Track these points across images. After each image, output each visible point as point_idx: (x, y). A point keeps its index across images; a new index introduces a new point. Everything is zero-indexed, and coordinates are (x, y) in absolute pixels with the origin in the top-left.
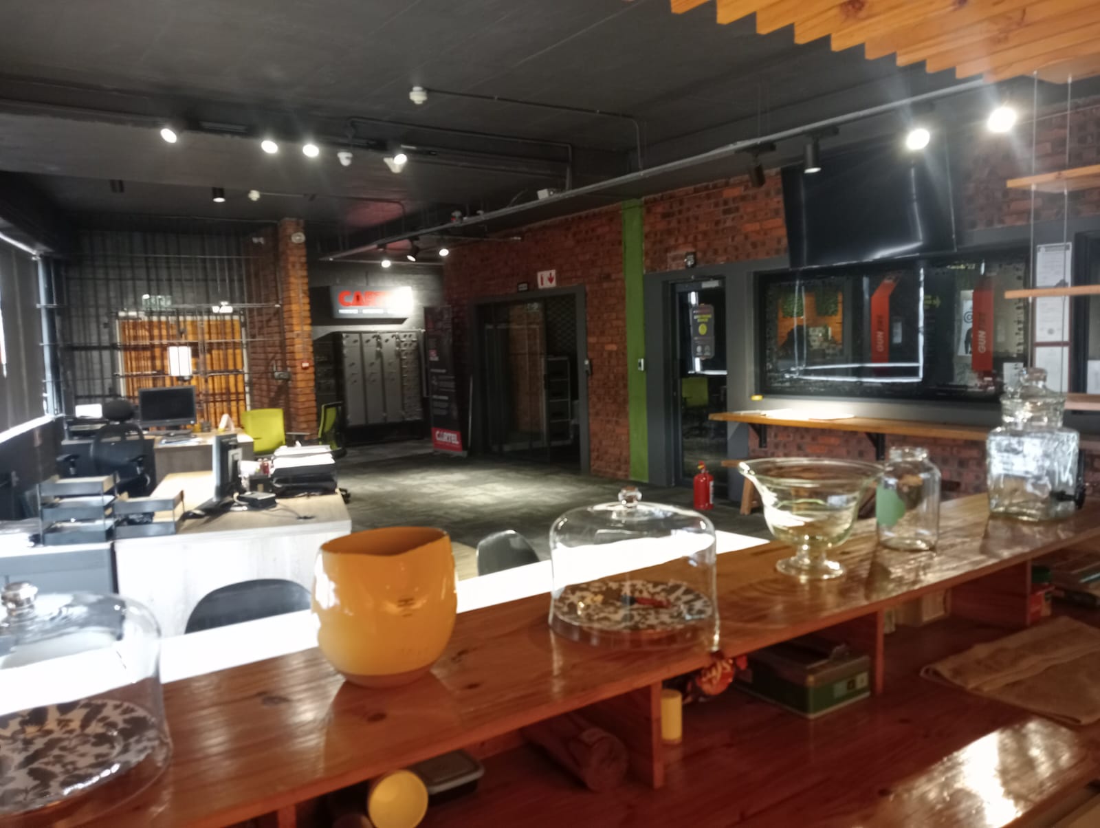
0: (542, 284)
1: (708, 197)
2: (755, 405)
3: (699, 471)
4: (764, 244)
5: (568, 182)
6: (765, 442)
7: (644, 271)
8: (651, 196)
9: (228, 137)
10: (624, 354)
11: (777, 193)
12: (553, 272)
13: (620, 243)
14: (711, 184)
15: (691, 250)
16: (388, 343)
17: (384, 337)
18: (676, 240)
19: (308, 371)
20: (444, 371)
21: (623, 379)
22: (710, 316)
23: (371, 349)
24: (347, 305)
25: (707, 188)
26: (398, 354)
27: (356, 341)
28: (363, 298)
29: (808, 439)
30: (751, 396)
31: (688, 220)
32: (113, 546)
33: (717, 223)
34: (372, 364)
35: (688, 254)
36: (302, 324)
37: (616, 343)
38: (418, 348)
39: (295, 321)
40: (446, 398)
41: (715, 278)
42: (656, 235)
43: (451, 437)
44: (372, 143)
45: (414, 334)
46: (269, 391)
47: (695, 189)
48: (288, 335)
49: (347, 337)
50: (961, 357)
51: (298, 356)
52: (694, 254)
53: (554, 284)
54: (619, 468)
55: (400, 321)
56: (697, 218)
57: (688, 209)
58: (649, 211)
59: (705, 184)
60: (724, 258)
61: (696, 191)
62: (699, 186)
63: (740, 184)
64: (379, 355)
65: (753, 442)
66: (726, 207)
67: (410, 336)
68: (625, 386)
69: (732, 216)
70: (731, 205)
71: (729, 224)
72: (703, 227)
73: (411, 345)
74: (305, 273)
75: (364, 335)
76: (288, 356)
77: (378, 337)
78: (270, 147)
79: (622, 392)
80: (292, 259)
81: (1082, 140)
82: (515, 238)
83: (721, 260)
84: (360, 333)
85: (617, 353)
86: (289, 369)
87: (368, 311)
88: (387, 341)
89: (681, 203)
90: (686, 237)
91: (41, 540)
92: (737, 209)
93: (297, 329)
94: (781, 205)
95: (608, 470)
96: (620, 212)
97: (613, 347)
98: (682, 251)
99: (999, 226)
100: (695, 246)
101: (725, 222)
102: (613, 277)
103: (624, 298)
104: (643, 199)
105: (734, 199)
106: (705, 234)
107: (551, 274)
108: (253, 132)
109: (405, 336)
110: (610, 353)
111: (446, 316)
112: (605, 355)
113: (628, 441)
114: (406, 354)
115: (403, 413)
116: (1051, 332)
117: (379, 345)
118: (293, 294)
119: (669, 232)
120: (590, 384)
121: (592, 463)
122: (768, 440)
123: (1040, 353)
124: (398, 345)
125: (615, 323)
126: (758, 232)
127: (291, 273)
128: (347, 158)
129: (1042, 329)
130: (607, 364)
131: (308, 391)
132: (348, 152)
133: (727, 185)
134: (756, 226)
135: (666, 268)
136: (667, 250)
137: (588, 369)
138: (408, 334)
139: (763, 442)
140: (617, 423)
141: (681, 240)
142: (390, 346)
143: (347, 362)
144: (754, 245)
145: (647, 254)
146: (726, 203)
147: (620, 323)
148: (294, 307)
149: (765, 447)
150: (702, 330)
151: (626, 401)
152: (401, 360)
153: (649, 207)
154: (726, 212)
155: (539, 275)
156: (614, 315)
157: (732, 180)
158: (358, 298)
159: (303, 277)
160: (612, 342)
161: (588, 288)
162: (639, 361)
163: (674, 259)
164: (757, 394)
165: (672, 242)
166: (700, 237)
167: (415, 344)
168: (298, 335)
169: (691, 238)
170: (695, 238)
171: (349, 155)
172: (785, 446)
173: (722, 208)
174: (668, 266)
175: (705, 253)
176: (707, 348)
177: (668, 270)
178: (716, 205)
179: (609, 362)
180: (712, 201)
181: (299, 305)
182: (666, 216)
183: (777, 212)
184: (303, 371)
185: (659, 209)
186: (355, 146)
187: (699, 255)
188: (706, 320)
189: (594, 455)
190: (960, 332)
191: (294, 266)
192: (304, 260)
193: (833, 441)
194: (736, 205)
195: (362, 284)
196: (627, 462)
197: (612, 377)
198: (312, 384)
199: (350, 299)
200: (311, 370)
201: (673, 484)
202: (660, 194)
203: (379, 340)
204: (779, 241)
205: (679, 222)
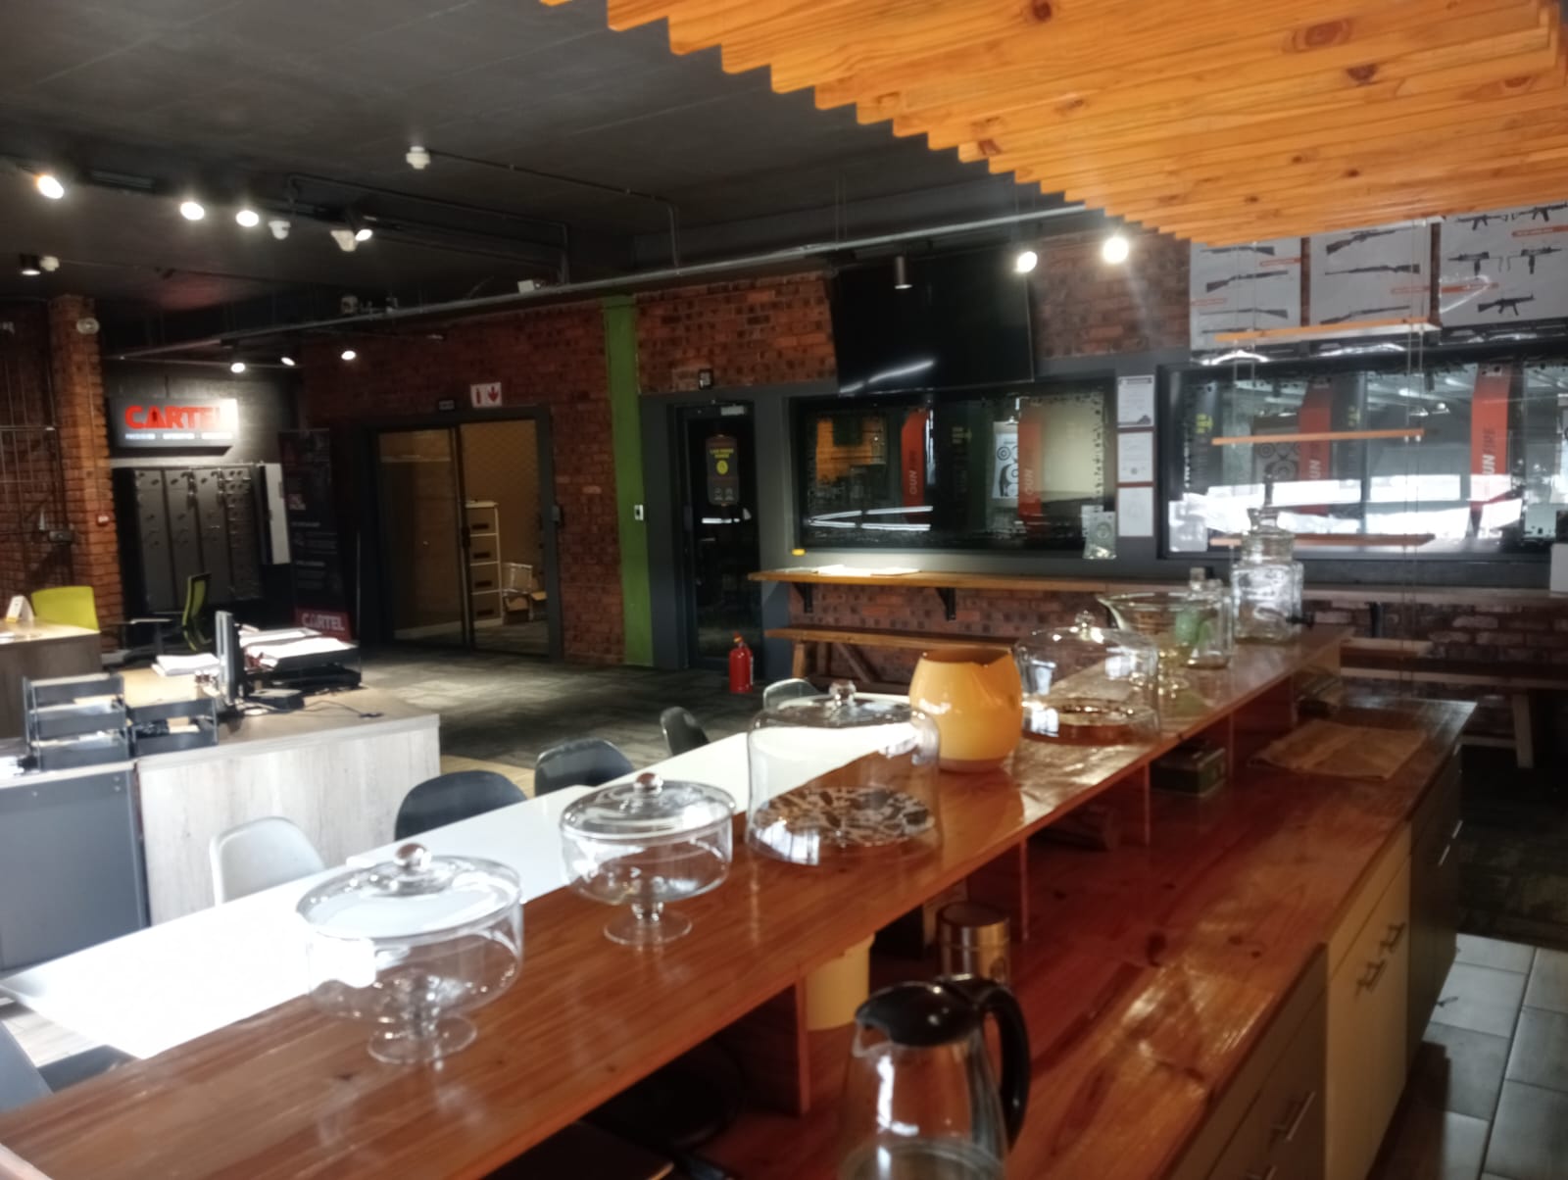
0: (479, 401)
1: (728, 301)
2: (797, 561)
3: (736, 646)
4: (803, 363)
5: (563, 274)
6: (811, 605)
7: (640, 391)
8: (647, 294)
9: (126, 193)
10: (613, 499)
11: (820, 301)
12: (498, 387)
13: (602, 352)
14: (731, 285)
15: (707, 366)
16: (207, 483)
17: (200, 475)
18: (685, 352)
19: (107, 529)
20: (316, 525)
21: (611, 533)
22: (731, 451)
23: (179, 493)
24: (139, 427)
25: (725, 289)
26: (222, 501)
27: (155, 482)
28: (163, 416)
29: (864, 600)
30: (790, 550)
31: (700, 327)
32: (136, 765)
33: (741, 334)
34: (182, 517)
35: (702, 371)
36: (95, 457)
37: (599, 485)
38: (251, 490)
39: (84, 452)
40: (321, 564)
41: (738, 403)
42: (655, 344)
43: (330, 622)
44: (321, 210)
45: (245, 470)
46: (26, 560)
47: (709, 289)
48: (69, 474)
49: (142, 475)
50: (997, 500)
51: (89, 506)
52: (711, 371)
53: (498, 402)
54: (608, 651)
55: (220, 451)
56: (712, 326)
57: (701, 314)
58: (643, 313)
59: (723, 283)
60: (752, 379)
61: (711, 292)
62: (714, 285)
63: (769, 287)
64: (193, 502)
65: (795, 607)
66: (752, 315)
67: (239, 473)
68: (615, 541)
69: (758, 327)
70: (759, 313)
71: (757, 336)
72: (721, 338)
73: (240, 486)
74: (98, 380)
75: (167, 473)
76: (71, 506)
77: (191, 476)
78: (192, 210)
79: (610, 550)
80: (77, 357)
81: (1162, 266)
82: (434, 337)
83: (747, 381)
84: (162, 470)
85: (601, 497)
86: (72, 527)
87: (172, 436)
88: (204, 481)
89: (690, 305)
90: (698, 350)
91: (39, 764)
92: (767, 319)
93: (88, 465)
94: (827, 316)
95: (591, 653)
96: (603, 311)
97: (596, 490)
98: (694, 367)
99: (1078, 355)
100: (711, 361)
101: (751, 333)
102: (593, 396)
103: (610, 426)
104: (635, 296)
105: (763, 306)
106: (724, 347)
107: (493, 389)
108: (166, 187)
109: (232, 474)
110: (591, 498)
111: (320, 445)
112: (584, 500)
113: (621, 613)
114: (234, 501)
115: (233, 589)
116: (1134, 471)
117: (192, 487)
118: (79, 412)
119: (674, 342)
120: (560, 540)
121: (566, 645)
122: (815, 603)
123: (1124, 495)
124: (222, 486)
125: (596, 458)
126: (795, 349)
127: (77, 378)
128: (284, 229)
129: (1124, 469)
130: (586, 511)
131: (108, 559)
132: (286, 220)
133: (753, 287)
134: (792, 341)
135: (671, 387)
136: (672, 364)
137: (557, 519)
138: (236, 470)
139: (808, 606)
140: (604, 590)
141: (691, 353)
142: (208, 490)
143: (143, 513)
144: (791, 364)
145: (642, 368)
146: (752, 309)
147: (605, 457)
148: (83, 432)
149: (811, 611)
150: (722, 468)
151: (616, 561)
152: (227, 510)
153: (643, 309)
154: (753, 321)
155: (474, 389)
156: (595, 447)
157: (759, 283)
158: (155, 416)
159: (94, 384)
160: (593, 483)
161: (553, 409)
162: (636, 507)
163: (683, 376)
164: (797, 547)
165: (679, 355)
166: (717, 351)
167: (247, 486)
168: (89, 474)
169: (705, 351)
170: (711, 352)
171: (286, 224)
172: (835, 609)
173: (745, 316)
174: (674, 385)
175: (725, 370)
176: (729, 491)
177: (674, 390)
178: (739, 311)
179: (589, 509)
180: (733, 306)
181: (88, 429)
182: (667, 320)
183: (818, 326)
184: (101, 529)
185: (659, 312)
186: (299, 213)
187: (717, 373)
188: (727, 456)
189: (569, 635)
190: (993, 470)
191: (79, 369)
192: (95, 359)
193: (895, 600)
194: (766, 313)
195: (158, 395)
196: (620, 641)
197: (595, 529)
198: (114, 548)
199: (143, 418)
200: (112, 527)
201: (687, 666)
202: (659, 292)
203: (191, 480)
204: (822, 361)
205: (688, 329)
